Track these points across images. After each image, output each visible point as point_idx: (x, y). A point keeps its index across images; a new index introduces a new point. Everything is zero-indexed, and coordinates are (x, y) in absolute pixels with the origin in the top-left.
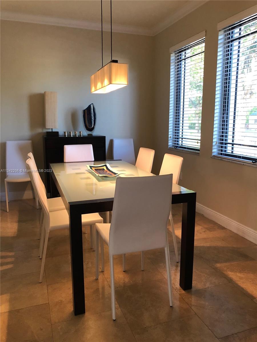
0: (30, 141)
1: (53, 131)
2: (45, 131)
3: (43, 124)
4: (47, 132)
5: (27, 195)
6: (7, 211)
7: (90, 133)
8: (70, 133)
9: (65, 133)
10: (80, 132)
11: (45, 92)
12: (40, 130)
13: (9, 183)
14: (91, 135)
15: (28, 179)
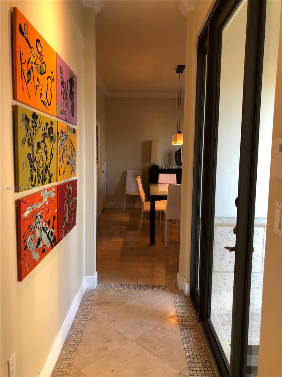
0: (141, 171)
1: (155, 165)
2: (151, 165)
3: (149, 160)
4: (152, 166)
5: (137, 205)
6: (124, 212)
7: (179, 167)
8: (166, 166)
9: (162, 166)
10: (172, 166)
11: (152, 140)
12: (148, 164)
13: (127, 195)
14: (180, 168)
15: (138, 194)
